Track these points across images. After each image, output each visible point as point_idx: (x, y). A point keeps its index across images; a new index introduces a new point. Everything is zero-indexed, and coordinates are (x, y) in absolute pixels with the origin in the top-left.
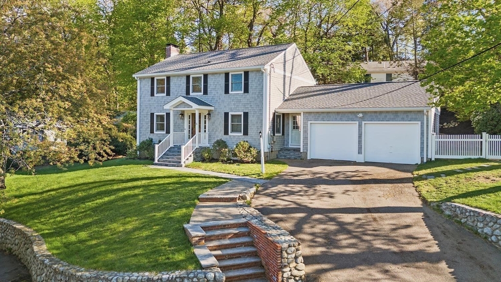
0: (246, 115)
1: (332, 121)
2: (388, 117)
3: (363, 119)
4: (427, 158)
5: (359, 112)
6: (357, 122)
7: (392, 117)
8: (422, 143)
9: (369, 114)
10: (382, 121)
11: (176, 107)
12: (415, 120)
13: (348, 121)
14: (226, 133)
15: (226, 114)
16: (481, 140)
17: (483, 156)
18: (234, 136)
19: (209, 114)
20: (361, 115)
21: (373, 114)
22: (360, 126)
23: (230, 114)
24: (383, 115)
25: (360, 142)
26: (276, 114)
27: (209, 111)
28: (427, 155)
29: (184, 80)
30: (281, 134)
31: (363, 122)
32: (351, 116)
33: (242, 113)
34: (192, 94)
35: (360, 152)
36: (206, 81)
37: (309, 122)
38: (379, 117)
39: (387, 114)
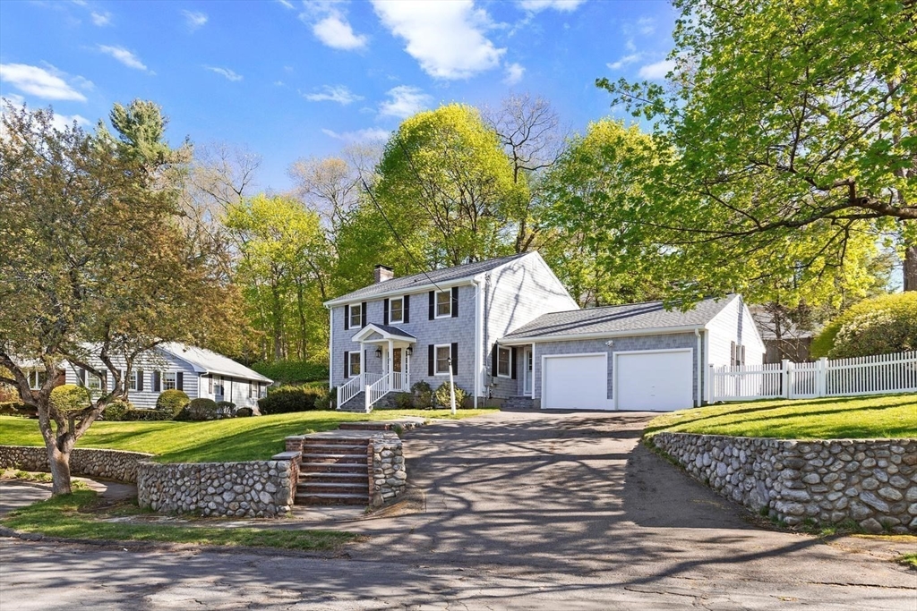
0: (455, 346)
1: (573, 353)
2: (648, 343)
3: (613, 348)
4: (702, 401)
5: (607, 339)
6: (606, 353)
7: (654, 343)
8: (695, 380)
9: (622, 341)
10: (640, 349)
11: (367, 339)
12: (686, 345)
13: (594, 352)
14: (431, 373)
15: (431, 348)
16: (781, 371)
17: (784, 395)
18: (441, 377)
19: (410, 349)
20: (610, 342)
21: (627, 341)
22: (610, 358)
23: (436, 346)
24: (641, 341)
25: (610, 382)
26: (498, 346)
27: (411, 344)
28: (702, 397)
29: (382, 305)
30: (510, 377)
31: (614, 353)
32: (598, 345)
33: (450, 345)
34: (391, 323)
35: (609, 397)
36: (407, 305)
37: (543, 356)
38: (636, 344)
39: (646, 340)
